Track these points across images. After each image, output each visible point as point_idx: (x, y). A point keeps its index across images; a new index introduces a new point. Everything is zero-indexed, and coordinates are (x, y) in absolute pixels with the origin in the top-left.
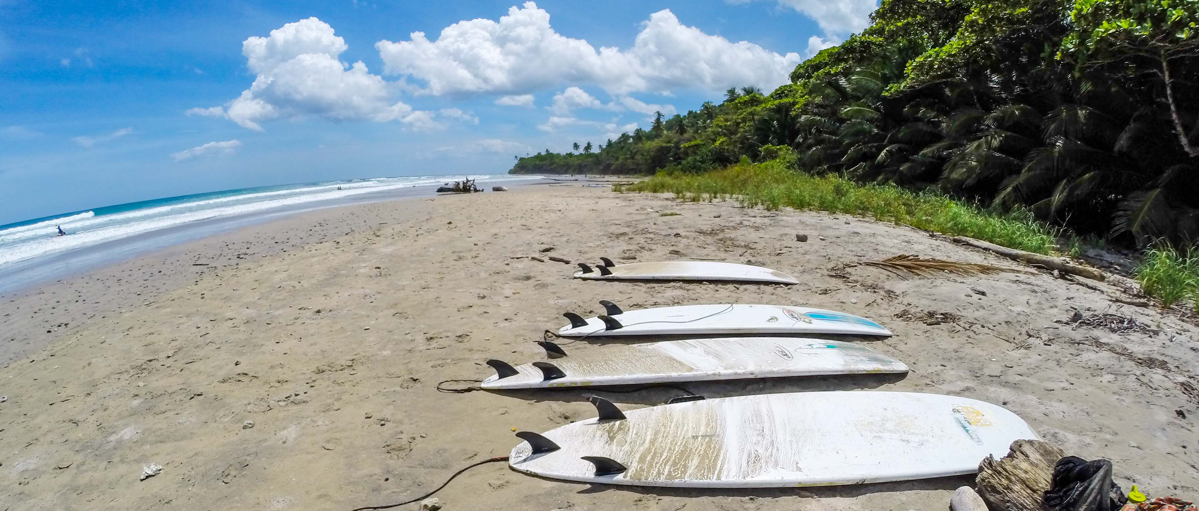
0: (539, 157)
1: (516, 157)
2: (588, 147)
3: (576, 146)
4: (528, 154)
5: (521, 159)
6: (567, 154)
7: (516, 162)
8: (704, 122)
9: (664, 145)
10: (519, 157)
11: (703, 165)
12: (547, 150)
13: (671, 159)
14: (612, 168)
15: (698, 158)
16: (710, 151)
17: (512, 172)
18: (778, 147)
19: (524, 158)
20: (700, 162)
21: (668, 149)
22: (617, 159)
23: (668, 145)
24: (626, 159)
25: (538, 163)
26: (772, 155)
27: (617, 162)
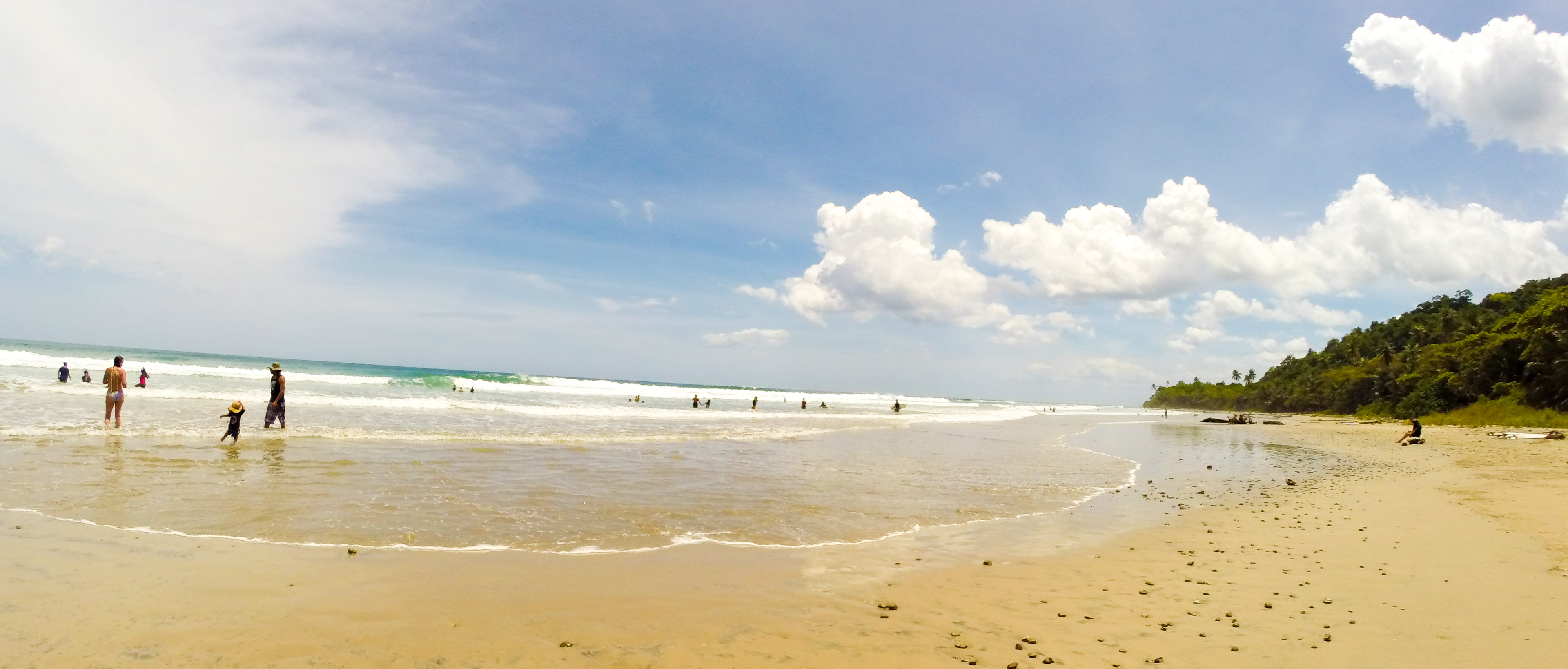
0: (1181, 386)
1: (1154, 385)
2: (1252, 374)
3: (1236, 374)
4: (1168, 382)
5: (1160, 389)
6: (1218, 384)
7: (1154, 392)
8: (1412, 347)
9: (1365, 376)
10: (1158, 386)
11: (1427, 402)
12: (1196, 378)
13: (1377, 393)
14: (1286, 403)
15: (1421, 394)
16: (1432, 386)
17: (1147, 405)
18: (1508, 384)
19: (1165, 388)
20: (1423, 398)
21: (1370, 383)
22: (1292, 392)
23: (1370, 376)
24: (1305, 393)
25: (1183, 394)
26: (1504, 392)
27: (1292, 397)
